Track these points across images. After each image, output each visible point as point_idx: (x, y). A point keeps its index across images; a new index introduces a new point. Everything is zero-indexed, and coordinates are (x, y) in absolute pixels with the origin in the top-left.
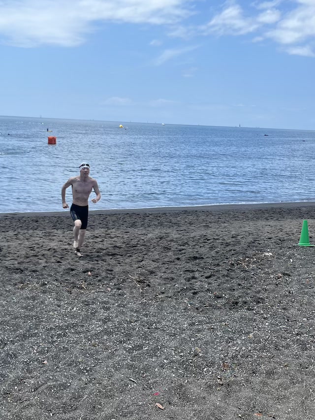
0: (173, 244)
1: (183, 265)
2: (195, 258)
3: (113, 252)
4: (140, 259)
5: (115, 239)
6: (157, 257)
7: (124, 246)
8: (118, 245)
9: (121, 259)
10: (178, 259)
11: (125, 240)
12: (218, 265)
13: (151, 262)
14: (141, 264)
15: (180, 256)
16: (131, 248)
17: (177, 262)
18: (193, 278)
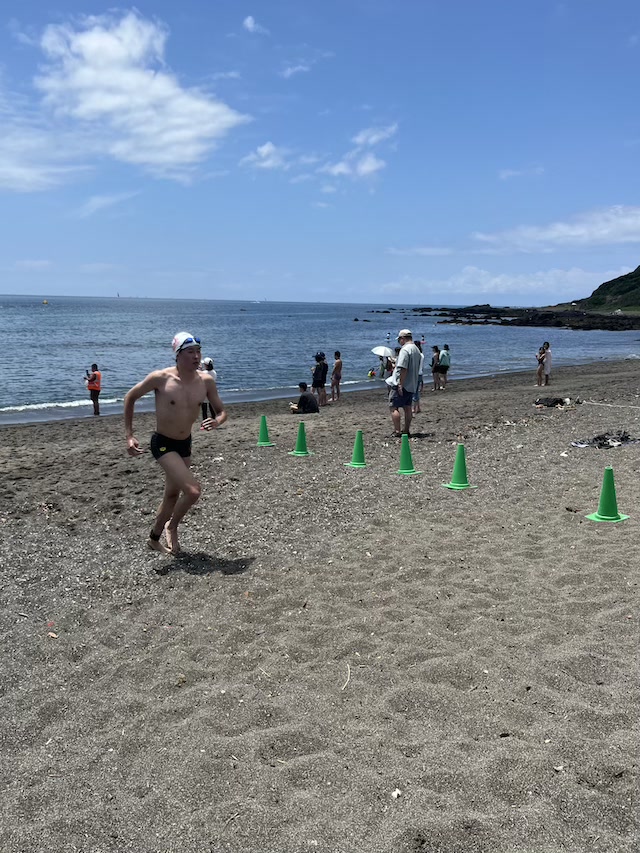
0: (103, 457)
1: (110, 482)
2: (128, 472)
3: (19, 475)
4: (55, 480)
5: (24, 458)
6: (79, 475)
7: (35, 465)
8: (27, 466)
9: (28, 483)
10: (106, 475)
11: (38, 459)
12: (155, 477)
13: (68, 482)
14: (55, 486)
15: (109, 472)
16: (45, 467)
17: (103, 479)
18: (120, 495)
